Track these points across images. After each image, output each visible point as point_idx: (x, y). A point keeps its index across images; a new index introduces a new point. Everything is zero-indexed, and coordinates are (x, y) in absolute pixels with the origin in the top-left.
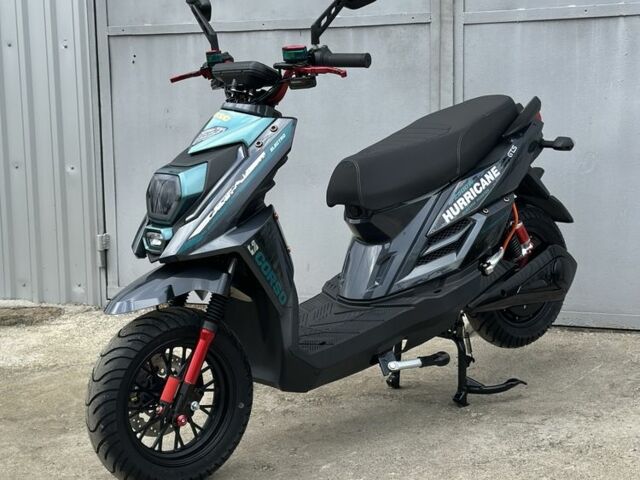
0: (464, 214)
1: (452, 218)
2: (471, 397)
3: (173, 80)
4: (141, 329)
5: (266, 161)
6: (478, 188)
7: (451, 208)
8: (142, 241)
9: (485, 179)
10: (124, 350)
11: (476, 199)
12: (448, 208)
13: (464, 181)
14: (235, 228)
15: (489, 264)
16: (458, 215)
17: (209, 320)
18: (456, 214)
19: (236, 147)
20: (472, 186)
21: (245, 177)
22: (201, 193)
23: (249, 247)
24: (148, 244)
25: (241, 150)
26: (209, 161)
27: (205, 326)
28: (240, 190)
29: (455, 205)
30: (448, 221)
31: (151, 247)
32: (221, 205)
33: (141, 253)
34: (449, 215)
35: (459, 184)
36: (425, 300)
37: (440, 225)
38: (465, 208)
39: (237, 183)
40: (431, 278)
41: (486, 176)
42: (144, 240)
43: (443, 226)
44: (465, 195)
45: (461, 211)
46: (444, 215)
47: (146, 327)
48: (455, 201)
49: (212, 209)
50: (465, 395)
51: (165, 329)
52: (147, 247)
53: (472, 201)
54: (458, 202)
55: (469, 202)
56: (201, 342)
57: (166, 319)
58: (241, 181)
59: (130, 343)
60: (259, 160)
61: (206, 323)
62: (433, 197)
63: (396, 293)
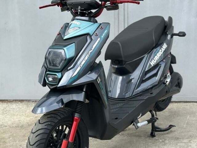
0: (158, 62)
1: (154, 64)
2: (156, 133)
3: (40, 8)
4: (50, 119)
5: (101, 42)
6: (161, 51)
7: (153, 60)
8: (44, 79)
9: (163, 48)
10: (44, 130)
11: (161, 56)
12: (152, 60)
13: (156, 49)
14: (90, 72)
15: (167, 82)
16: (156, 63)
17: (77, 113)
18: (155, 62)
19: (86, 36)
20: (159, 51)
21: (93, 49)
22: (74, 57)
23: (98, 80)
24: (48, 80)
25: (88, 37)
26: (76, 42)
27: (76, 116)
28: (92, 55)
29: (154, 58)
30: (152, 65)
31: (49, 82)
32: (84, 62)
33: (44, 84)
34: (153, 63)
35: (155, 50)
36: (149, 97)
37: (150, 67)
38: (158, 60)
39: (90, 52)
40: (148, 88)
41: (163, 47)
42: (46, 78)
43: (151, 67)
44: (157, 55)
45: (157, 61)
46: (151, 63)
47: (52, 118)
48: (154, 57)
49: (81, 64)
50: (155, 133)
51: (59, 118)
52: (47, 82)
53: (160, 57)
54: (155, 57)
55: (159, 57)
56: (75, 123)
57: (59, 114)
58: (92, 51)
59: (46, 126)
60: (98, 41)
61: (76, 114)
62: (146, 55)
63: (135, 95)
